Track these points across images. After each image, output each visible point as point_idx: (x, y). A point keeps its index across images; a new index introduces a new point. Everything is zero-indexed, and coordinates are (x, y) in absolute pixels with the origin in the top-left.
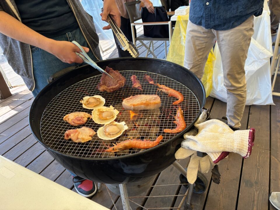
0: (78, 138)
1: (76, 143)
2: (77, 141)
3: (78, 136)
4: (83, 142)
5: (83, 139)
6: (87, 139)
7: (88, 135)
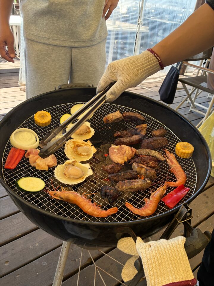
0: (35, 162)
1: (30, 166)
2: (32, 165)
3: (36, 160)
4: (37, 168)
5: (39, 166)
6: (42, 168)
7: (47, 163)
